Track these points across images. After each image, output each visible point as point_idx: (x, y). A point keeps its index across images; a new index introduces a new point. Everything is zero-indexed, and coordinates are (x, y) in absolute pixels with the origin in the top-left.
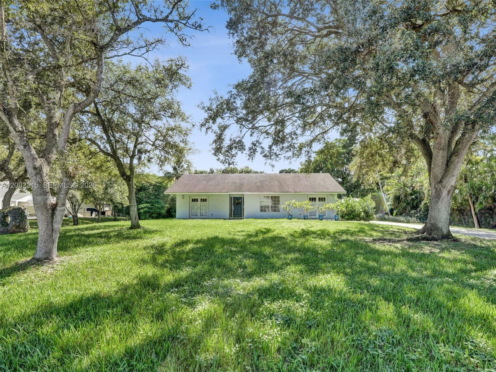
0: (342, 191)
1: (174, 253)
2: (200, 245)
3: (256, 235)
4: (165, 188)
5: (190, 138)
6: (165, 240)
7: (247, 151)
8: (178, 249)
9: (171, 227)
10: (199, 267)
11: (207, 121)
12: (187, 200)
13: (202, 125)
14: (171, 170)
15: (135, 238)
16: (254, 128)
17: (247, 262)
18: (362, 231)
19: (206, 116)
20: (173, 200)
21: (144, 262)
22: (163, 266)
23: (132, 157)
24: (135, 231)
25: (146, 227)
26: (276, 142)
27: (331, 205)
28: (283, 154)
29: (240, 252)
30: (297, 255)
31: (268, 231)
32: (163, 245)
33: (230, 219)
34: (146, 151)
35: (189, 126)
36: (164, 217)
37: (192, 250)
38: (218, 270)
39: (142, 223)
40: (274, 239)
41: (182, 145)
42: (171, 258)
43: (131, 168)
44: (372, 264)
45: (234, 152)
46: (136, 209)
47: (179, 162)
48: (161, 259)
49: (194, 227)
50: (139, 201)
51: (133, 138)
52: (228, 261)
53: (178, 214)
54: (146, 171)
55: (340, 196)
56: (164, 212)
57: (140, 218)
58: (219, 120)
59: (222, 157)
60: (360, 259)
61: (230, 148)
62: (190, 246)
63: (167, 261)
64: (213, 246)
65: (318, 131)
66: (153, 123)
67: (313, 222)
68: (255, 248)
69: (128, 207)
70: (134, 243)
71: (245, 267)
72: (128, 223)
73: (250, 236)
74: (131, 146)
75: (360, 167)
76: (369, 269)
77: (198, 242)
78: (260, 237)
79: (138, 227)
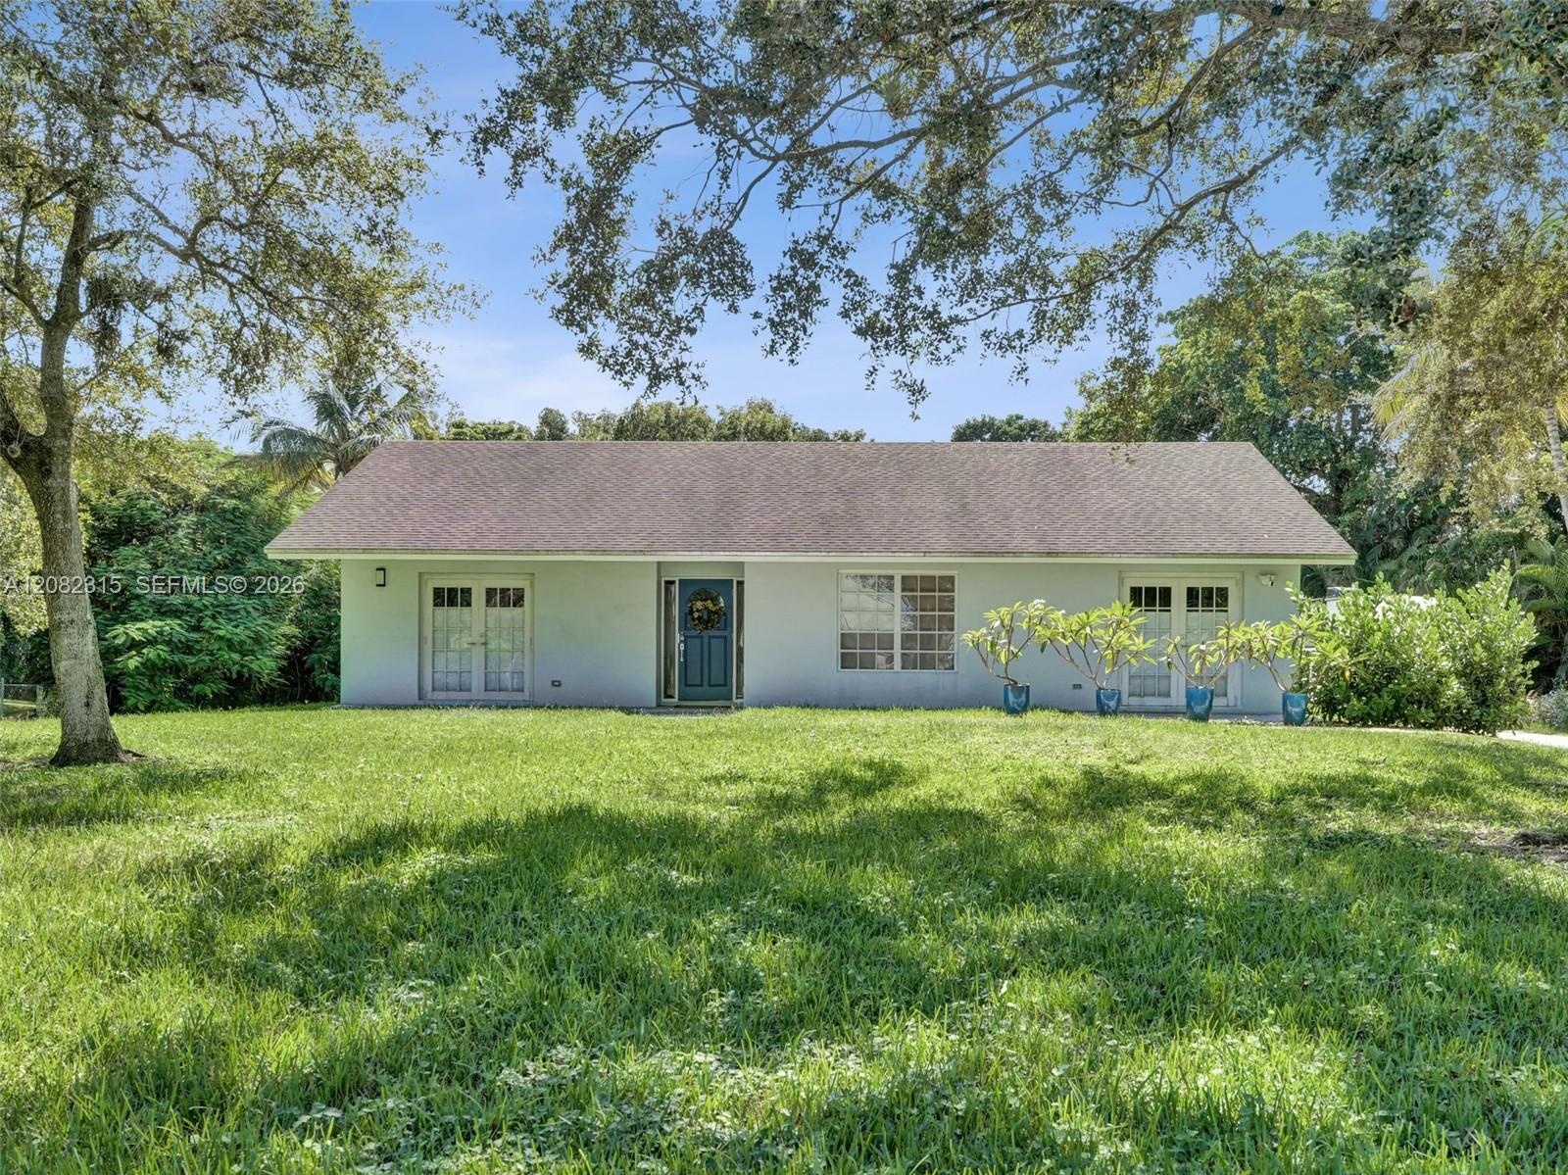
0: (1333, 547)
1: (322, 903)
2: (483, 856)
3: (818, 794)
4: (272, 525)
5: (412, 219)
6: (271, 824)
7: (760, 301)
8: (346, 880)
9: (311, 753)
10: (475, 983)
11: (515, 105)
12: (405, 594)
13: (488, 136)
14: (304, 418)
15: (83, 816)
16: (803, 157)
17: (758, 952)
18: (1450, 785)
19: (510, 74)
20: (324, 598)
21: (137, 953)
22: (253, 975)
23: (56, 329)
24: (87, 778)
25: (157, 751)
26: (934, 247)
27: (1265, 633)
28: (978, 321)
29: (718, 896)
30: (1057, 916)
31: (887, 776)
32: (260, 856)
33: (659, 708)
34: (145, 294)
35: (411, 141)
36: (271, 697)
37: (435, 885)
38: (589, 1002)
39: (128, 730)
40: (922, 822)
41: (366, 258)
42: (307, 931)
43: (55, 396)
44: (1513, 976)
45: (682, 302)
46: (90, 647)
47: (349, 365)
48: (241, 937)
49: (447, 751)
50: (112, 607)
51: (60, 208)
52: (648, 949)
53: (350, 678)
54: (154, 417)
55: (1315, 583)
56: (266, 665)
57: (117, 705)
58: (589, 104)
59: (609, 334)
60: (1440, 948)
61: (661, 276)
62: (422, 862)
63: (281, 948)
64: (556, 861)
65: (1191, 176)
66: (182, 113)
67: (1151, 733)
68: (807, 873)
69: (43, 641)
70: (80, 847)
71: (747, 983)
72: (47, 733)
73: (781, 804)
74: (47, 256)
75: (1449, 404)
76: (1499, 1007)
77: (470, 836)
78: (840, 813)
79: (108, 750)
